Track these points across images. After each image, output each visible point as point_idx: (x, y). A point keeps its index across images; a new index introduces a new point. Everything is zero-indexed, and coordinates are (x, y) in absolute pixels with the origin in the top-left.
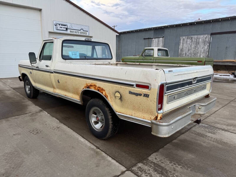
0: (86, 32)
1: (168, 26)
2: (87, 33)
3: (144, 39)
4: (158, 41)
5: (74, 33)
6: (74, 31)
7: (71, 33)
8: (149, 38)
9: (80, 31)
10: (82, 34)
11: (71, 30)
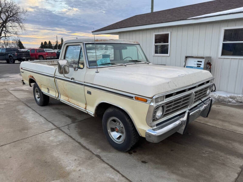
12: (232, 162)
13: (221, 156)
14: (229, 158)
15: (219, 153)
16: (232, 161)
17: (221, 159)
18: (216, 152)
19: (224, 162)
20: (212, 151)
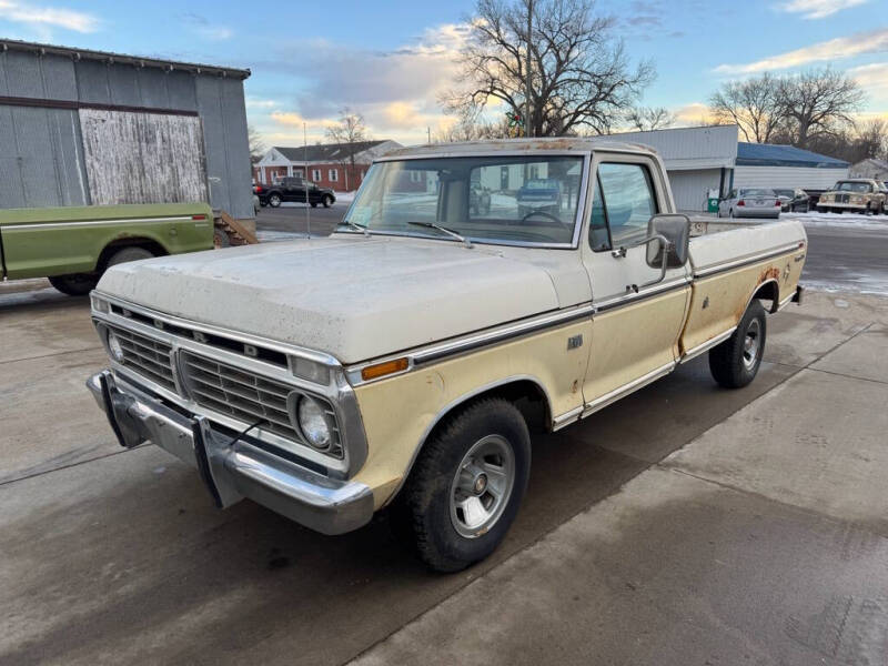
12: (23, 617)
13: (72, 602)
14: (46, 618)
15: (95, 605)
16: (27, 617)
17: (59, 594)
18: (105, 598)
19: (41, 598)
20: (121, 591)
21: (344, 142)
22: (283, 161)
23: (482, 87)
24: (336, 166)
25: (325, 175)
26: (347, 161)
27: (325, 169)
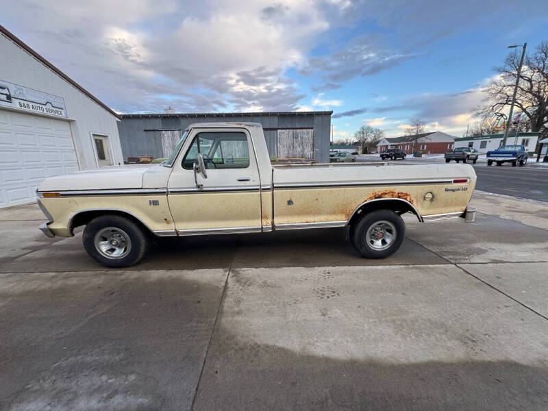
0: (60, 110)
1: (186, 115)
2: (63, 112)
3: (145, 130)
4: (173, 136)
5: (31, 110)
6: (31, 104)
7: (23, 109)
8: (154, 130)
9: (44, 107)
10: (52, 114)
11: (22, 102)
21: (413, 134)
22: (387, 143)
23: (500, 101)
24: (408, 144)
25: (404, 148)
26: (414, 142)
27: (404, 145)
